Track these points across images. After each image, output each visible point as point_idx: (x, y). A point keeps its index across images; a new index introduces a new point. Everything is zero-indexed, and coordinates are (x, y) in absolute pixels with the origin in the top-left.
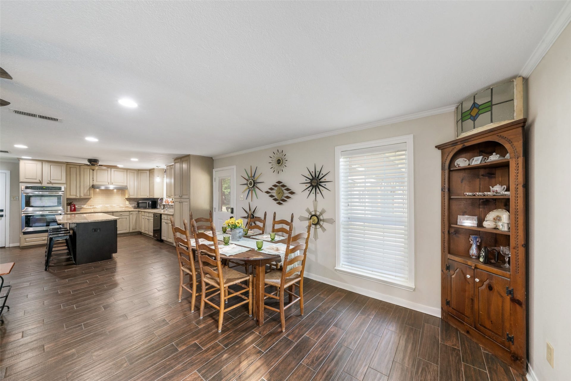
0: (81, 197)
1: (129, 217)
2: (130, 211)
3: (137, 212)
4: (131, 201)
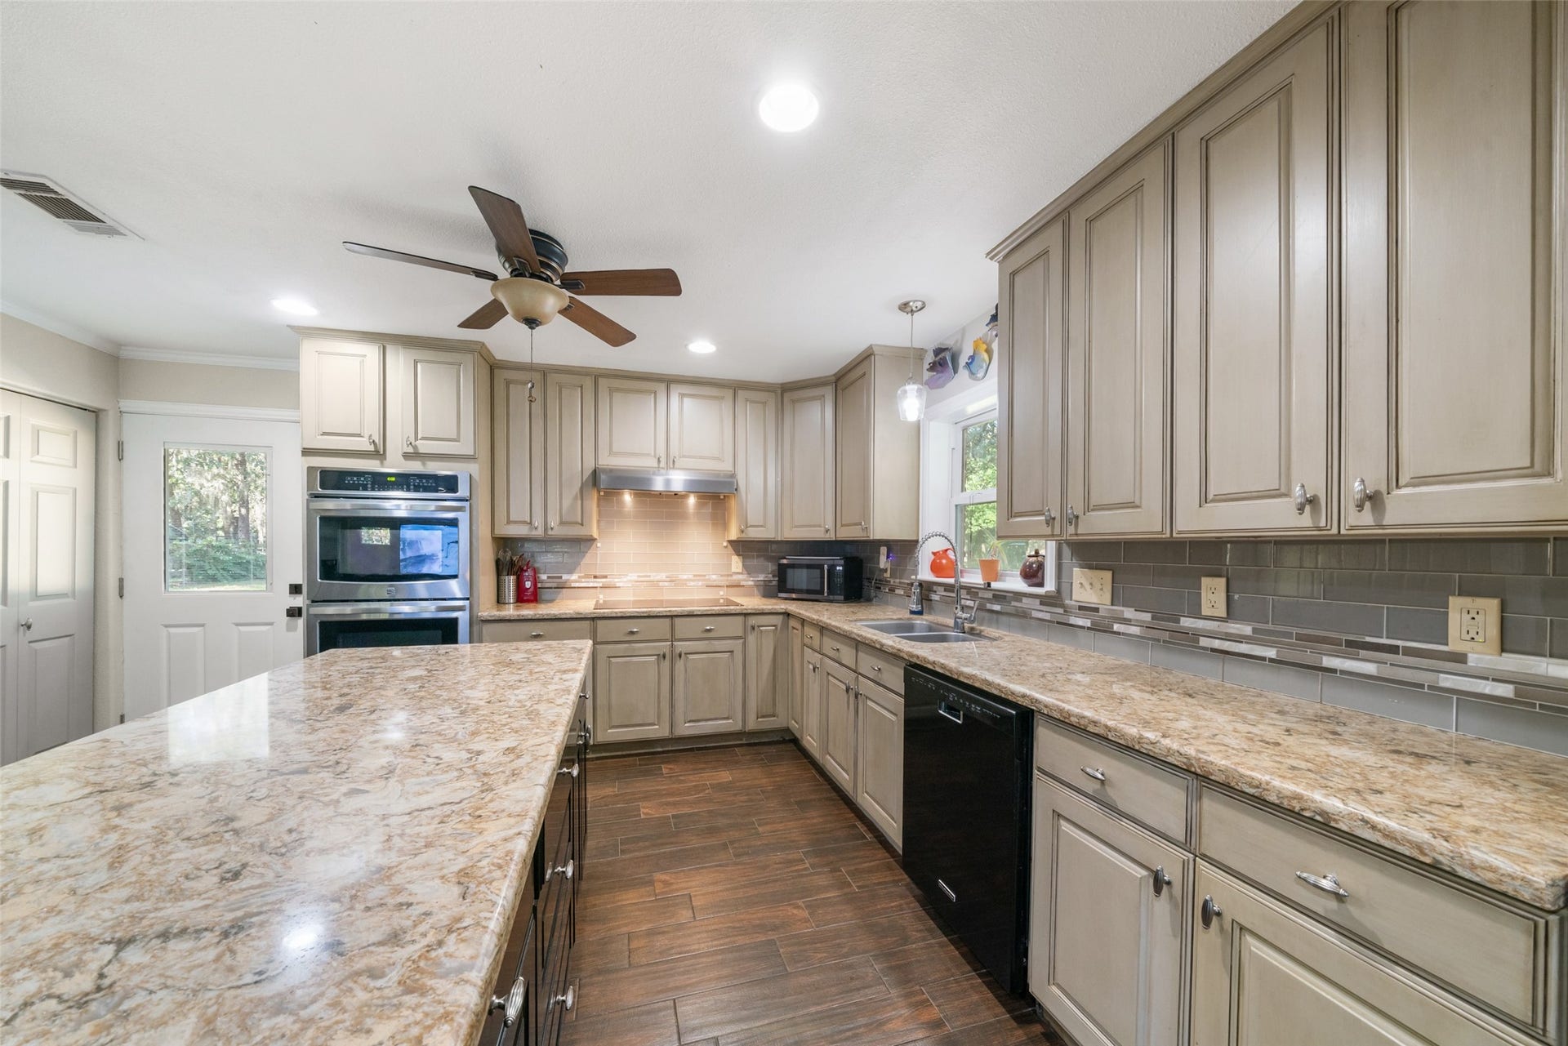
0: (550, 532)
1: (744, 644)
2: (746, 615)
3: (781, 617)
4: (752, 556)
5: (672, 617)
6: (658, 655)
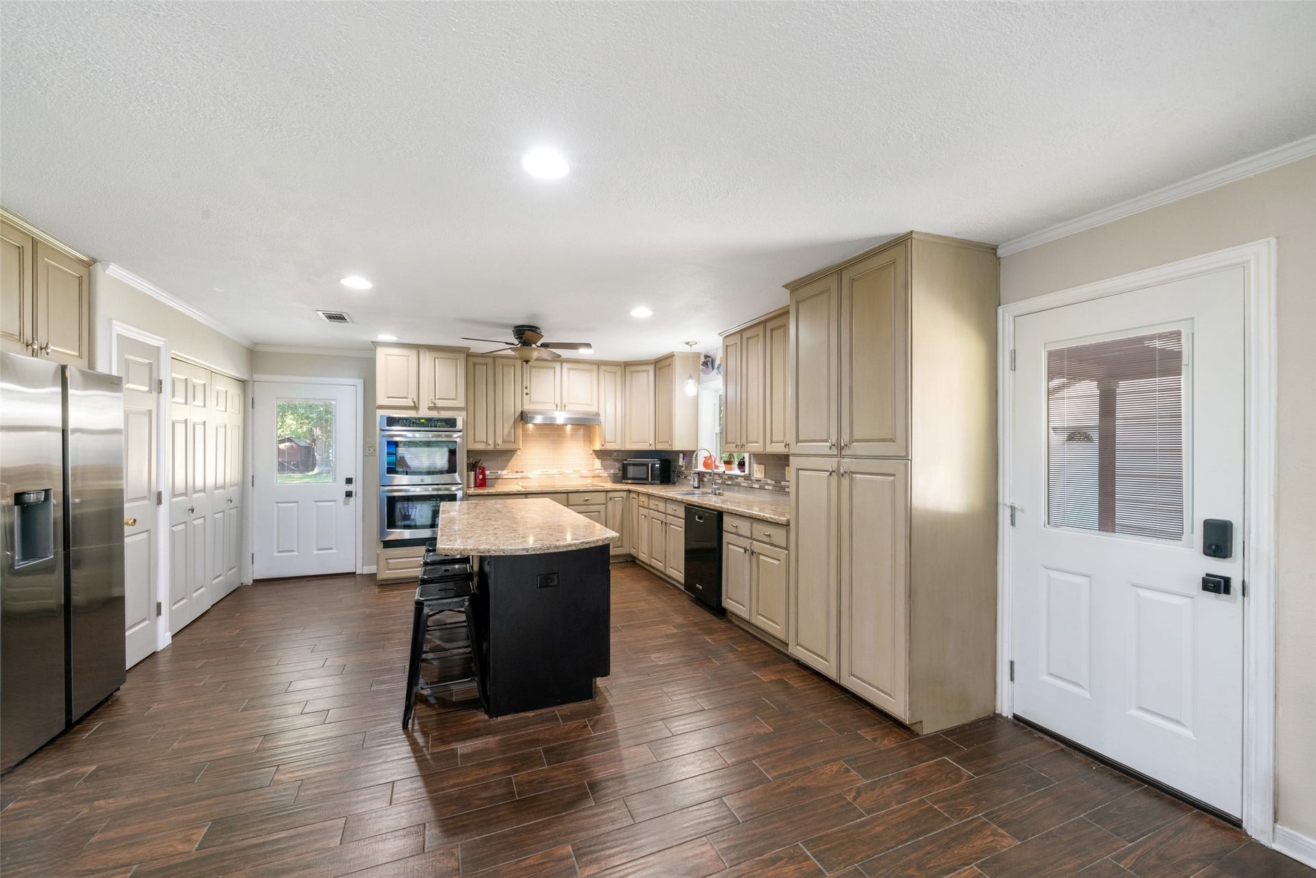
0: (497, 447)
1: (606, 507)
2: (607, 491)
3: (626, 493)
4: (607, 459)
5: (567, 493)
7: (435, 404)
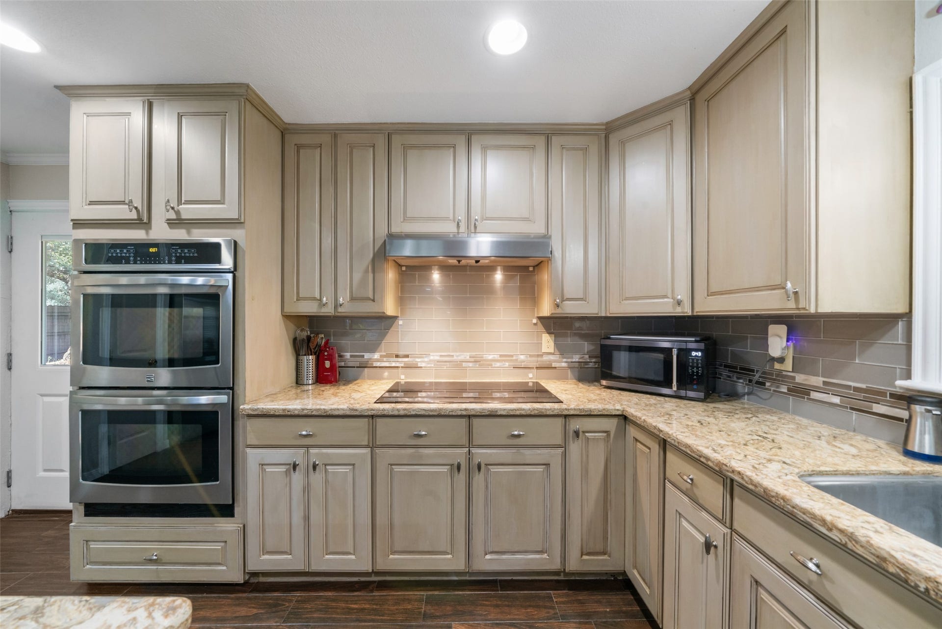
0: (340, 310)
1: (564, 455)
2: (566, 416)
3: (615, 421)
4: (565, 335)
5: (469, 417)
6: (452, 465)
7: (178, 213)
